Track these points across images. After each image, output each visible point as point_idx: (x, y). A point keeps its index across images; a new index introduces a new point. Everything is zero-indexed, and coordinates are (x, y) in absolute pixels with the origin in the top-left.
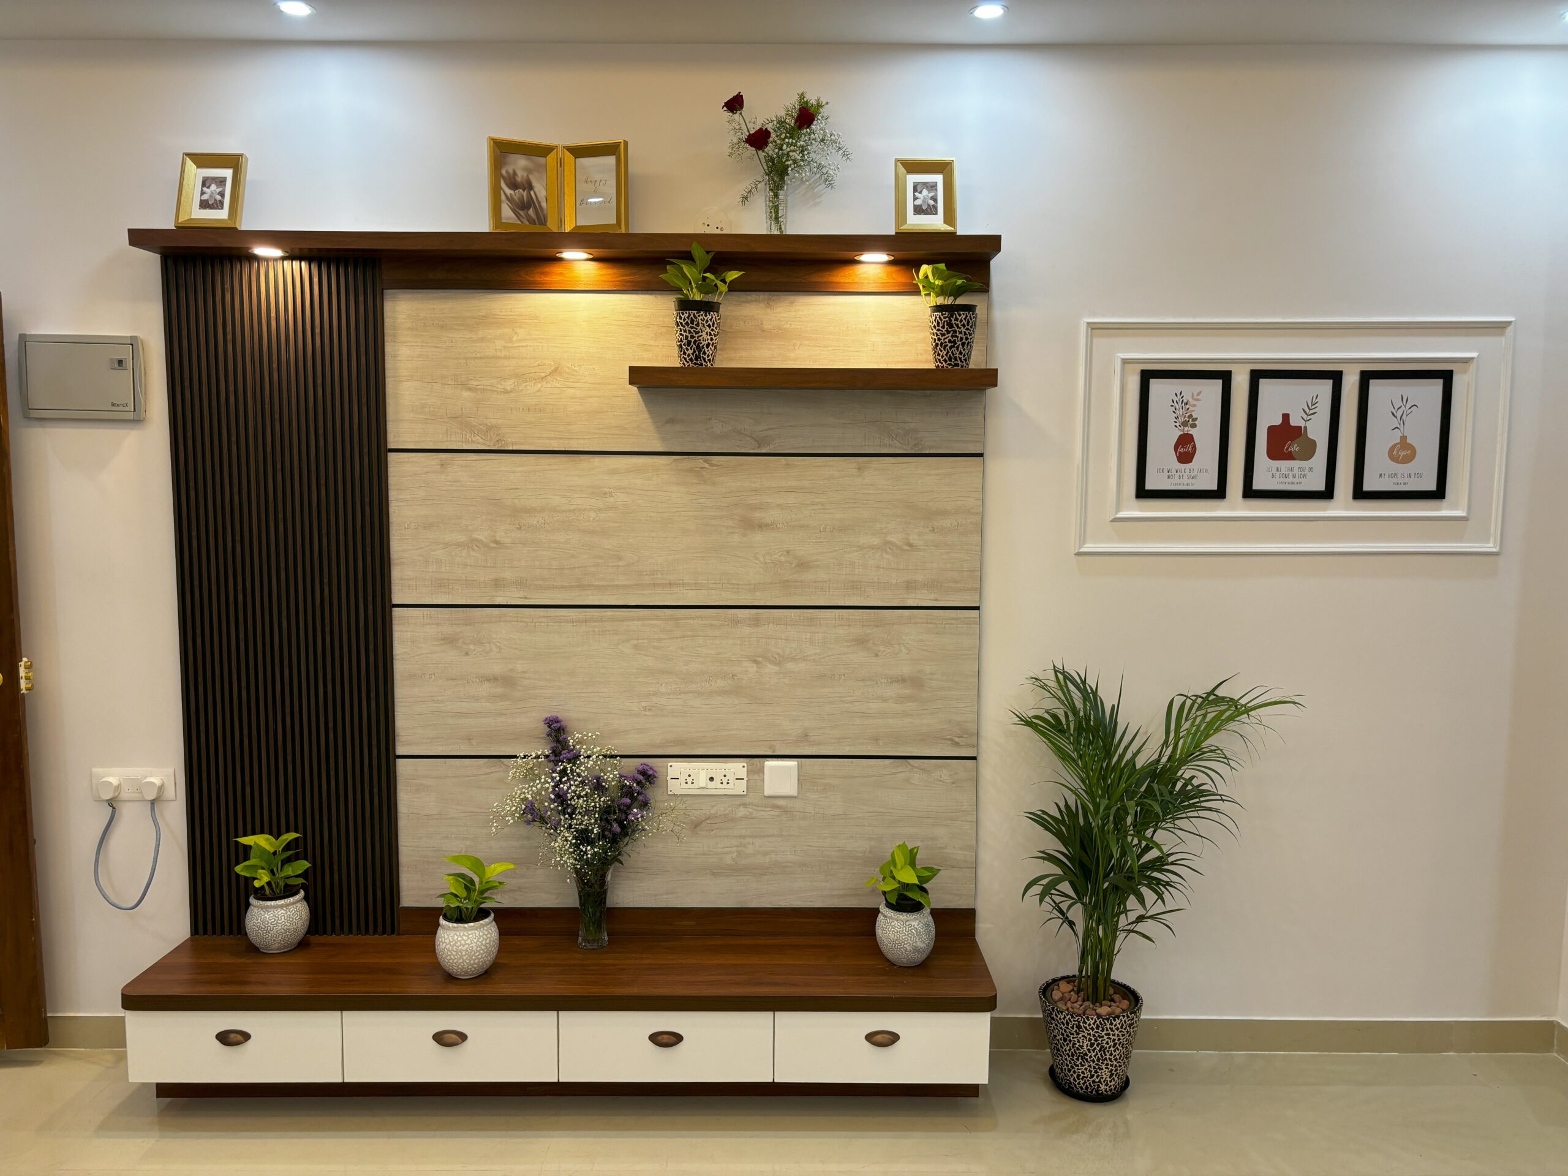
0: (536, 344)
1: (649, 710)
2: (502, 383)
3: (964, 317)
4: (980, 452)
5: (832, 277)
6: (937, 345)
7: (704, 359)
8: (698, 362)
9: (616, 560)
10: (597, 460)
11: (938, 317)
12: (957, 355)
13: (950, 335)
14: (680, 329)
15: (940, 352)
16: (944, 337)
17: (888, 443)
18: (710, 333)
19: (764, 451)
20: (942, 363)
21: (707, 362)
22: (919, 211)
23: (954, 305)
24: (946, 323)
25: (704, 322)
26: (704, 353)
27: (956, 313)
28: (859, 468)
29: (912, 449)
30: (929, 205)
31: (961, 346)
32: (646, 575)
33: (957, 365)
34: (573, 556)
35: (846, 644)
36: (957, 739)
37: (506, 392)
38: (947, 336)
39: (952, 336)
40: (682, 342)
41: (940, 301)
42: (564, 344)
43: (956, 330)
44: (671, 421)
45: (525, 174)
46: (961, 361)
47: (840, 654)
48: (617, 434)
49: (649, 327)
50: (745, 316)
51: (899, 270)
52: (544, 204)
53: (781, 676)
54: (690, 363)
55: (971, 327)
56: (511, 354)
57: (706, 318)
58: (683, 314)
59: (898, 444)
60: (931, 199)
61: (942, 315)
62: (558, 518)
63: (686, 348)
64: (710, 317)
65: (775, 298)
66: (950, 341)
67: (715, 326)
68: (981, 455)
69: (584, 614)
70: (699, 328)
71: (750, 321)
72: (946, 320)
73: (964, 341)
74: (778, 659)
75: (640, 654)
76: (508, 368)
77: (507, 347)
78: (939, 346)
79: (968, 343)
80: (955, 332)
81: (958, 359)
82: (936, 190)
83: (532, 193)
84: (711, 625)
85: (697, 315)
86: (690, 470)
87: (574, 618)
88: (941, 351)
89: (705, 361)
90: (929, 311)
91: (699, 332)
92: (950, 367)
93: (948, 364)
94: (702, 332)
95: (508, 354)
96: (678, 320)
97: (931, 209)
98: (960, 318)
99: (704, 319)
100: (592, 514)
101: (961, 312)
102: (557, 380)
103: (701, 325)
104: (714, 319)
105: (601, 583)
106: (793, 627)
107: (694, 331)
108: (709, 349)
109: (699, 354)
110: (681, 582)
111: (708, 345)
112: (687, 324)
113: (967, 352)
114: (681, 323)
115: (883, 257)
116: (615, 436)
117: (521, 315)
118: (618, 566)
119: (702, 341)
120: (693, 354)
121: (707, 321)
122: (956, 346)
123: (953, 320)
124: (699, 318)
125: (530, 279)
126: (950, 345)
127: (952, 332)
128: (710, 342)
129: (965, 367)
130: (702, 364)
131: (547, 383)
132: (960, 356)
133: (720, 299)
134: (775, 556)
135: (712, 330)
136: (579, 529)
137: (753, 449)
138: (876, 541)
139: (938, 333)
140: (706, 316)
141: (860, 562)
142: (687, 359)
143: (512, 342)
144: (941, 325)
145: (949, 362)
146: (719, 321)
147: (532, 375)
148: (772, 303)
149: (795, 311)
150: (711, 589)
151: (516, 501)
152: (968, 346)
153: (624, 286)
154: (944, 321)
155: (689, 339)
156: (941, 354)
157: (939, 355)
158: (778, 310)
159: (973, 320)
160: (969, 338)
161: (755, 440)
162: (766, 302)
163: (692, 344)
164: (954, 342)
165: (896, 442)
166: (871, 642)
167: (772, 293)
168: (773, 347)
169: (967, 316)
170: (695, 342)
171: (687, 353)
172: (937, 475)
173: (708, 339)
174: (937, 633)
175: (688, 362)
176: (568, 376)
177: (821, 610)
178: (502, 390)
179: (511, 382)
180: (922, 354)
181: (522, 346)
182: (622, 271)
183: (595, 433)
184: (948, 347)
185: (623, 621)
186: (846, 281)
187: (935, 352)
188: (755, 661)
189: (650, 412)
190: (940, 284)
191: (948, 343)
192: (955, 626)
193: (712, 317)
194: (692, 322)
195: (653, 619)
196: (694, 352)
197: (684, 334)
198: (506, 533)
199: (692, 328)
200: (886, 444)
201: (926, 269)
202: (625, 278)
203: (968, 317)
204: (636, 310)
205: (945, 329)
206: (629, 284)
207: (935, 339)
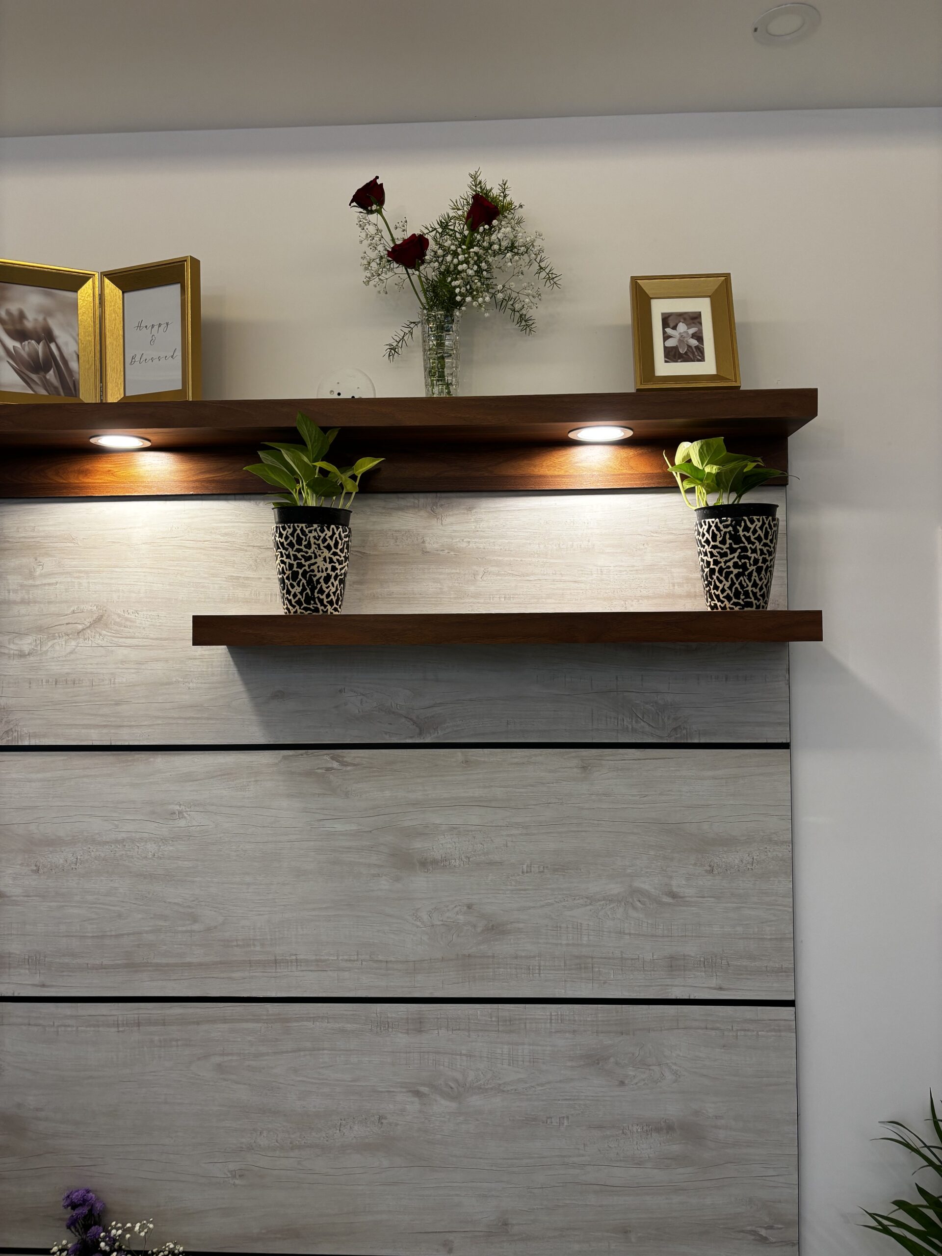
0: (69, 580)
1: (240, 1176)
2: (16, 641)
3: (759, 524)
4: (784, 741)
5: (532, 468)
6: (712, 571)
7: (321, 601)
8: (311, 606)
9: (188, 922)
10: (160, 760)
11: (713, 525)
12: (749, 589)
13: (736, 555)
14: (281, 553)
15: (718, 583)
16: (725, 559)
17: (630, 727)
18: (331, 559)
19: (428, 740)
20: (722, 602)
21: (325, 606)
22: (674, 356)
23: (738, 505)
24: (728, 536)
25: (320, 542)
26: (321, 591)
27: (745, 518)
28: (583, 767)
29: (669, 736)
30: (689, 346)
31: (755, 574)
32: (237, 946)
33: (750, 604)
34: (120, 916)
35: (569, 1064)
36: (763, 1232)
37: (22, 655)
38: (730, 556)
39: (739, 557)
40: (285, 574)
41: (712, 500)
42: (112, 578)
43: (746, 547)
44: (279, 695)
45: (40, 318)
46: (756, 598)
47: (560, 1081)
48: (193, 718)
49: (246, 551)
50: (396, 531)
51: (641, 455)
52: (73, 365)
53: (461, 1118)
54: (297, 607)
55: (771, 541)
56: (31, 597)
57: (322, 535)
58: (284, 529)
59: (647, 729)
60: (692, 338)
61: (721, 522)
62: (98, 853)
63: (291, 584)
64: (330, 534)
65: (443, 502)
66: (736, 565)
67: (340, 547)
68: (786, 746)
69: (136, 1012)
70: (312, 550)
71: (405, 538)
72: (727, 530)
73: (760, 564)
74: (456, 1090)
75: (225, 1080)
76: (27, 618)
77: (26, 586)
78: (717, 574)
79: (767, 567)
80: (744, 549)
81: (751, 595)
82: (701, 324)
83: (53, 346)
84: (343, 1031)
85: (307, 531)
86: (309, 774)
87: (120, 1018)
88: (721, 582)
89: (322, 604)
90: (695, 517)
91: (310, 558)
92: (737, 609)
93: (734, 604)
94: (316, 557)
95: (26, 597)
96: (277, 539)
97: (693, 353)
98: (752, 527)
99: (319, 537)
100: (151, 847)
101: (755, 517)
102: (100, 634)
103: (313, 546)
104: (337, 535)
105: (164, 961)
106: (481, 1034)
107: (302, 556)
108: (330, 584)
109: (313, 593)
110: (294, 957)
111: (327, 579)
112: (291, 545)
113: (766, 582)
114: (282, 544)
115: (615, 432)
116: (188, 722)
117: (50, 537)
118: (191, 931)
119: (316, 572)
120: (301, 593)
121: (324, 540)
122: (746, 573)
123: (740, 529)
124: (311, 535)
125: (62, 481)
126: (736, 571)
127: (739, 550)
128: (331, 573)
129: (763, 607)
130: (317, 610)
131: (85, 639)
132: (755, 590)
133: (349, 504)
134: (448, 914)
135: (335, 554)
136: (130, 872)
137: (411, 737)
138: (615, 888)
139: (715, 552)
140: (322, 531)
141: (591, 923)
142: (293, 601)
143: (34, 578)
144: (719, 539)
145: (734, 600)
146: (347, 539)
147: (63, 628)
148: (439, 510)
149: (476, 522)
150: (343, 970)
151: (33, 827)
152: (766, 573)
153: (207, 488)
154: (725, 533)
155: (295, 569)
156: (721, 586)
157: (716, 588)
158: (448, 520)
159: (775, 529)
160: (769, 559)
161: (414, 723)
162: (429, 509)
163: (300, 577)
164: (744, 567)
165: (643, 724)
166: (612, 1060)
167: (439, 495)
168: (442, 577)
169: (764, 523)
170: (304, 574)
171: (293, 591)
172: (714, 778)
173: (327, 569)
174: (724, 1046)
175: (294, 607)
176: (118, 628)
177: (527, 1006)
178: (16, 652)
179: (29, 639)
180: (680, 585)
181: (49, 584)
182: (203, 465)
183: (158, 718)
184: (732, 576)
185: (198, 1023)
186: (556, 473)
187: (710, 583)
188: (417, 1094)
189: (246, 682)
190: (714, 472)
191: (732, 569)
192: (755, 1033)
193: (334, 533)
194: (299, 541)
195: (247, 1021)
196: (304, 589)
197: (287, 561)
198: (14, 879)
199: (299, 550)
200: (628, 728)
201: (688, 450)
202: (207, 476)
203: (767, 525)
204: (226, 525)
205: (727, 545)
206: (213, 485)
207: (708, 563)
